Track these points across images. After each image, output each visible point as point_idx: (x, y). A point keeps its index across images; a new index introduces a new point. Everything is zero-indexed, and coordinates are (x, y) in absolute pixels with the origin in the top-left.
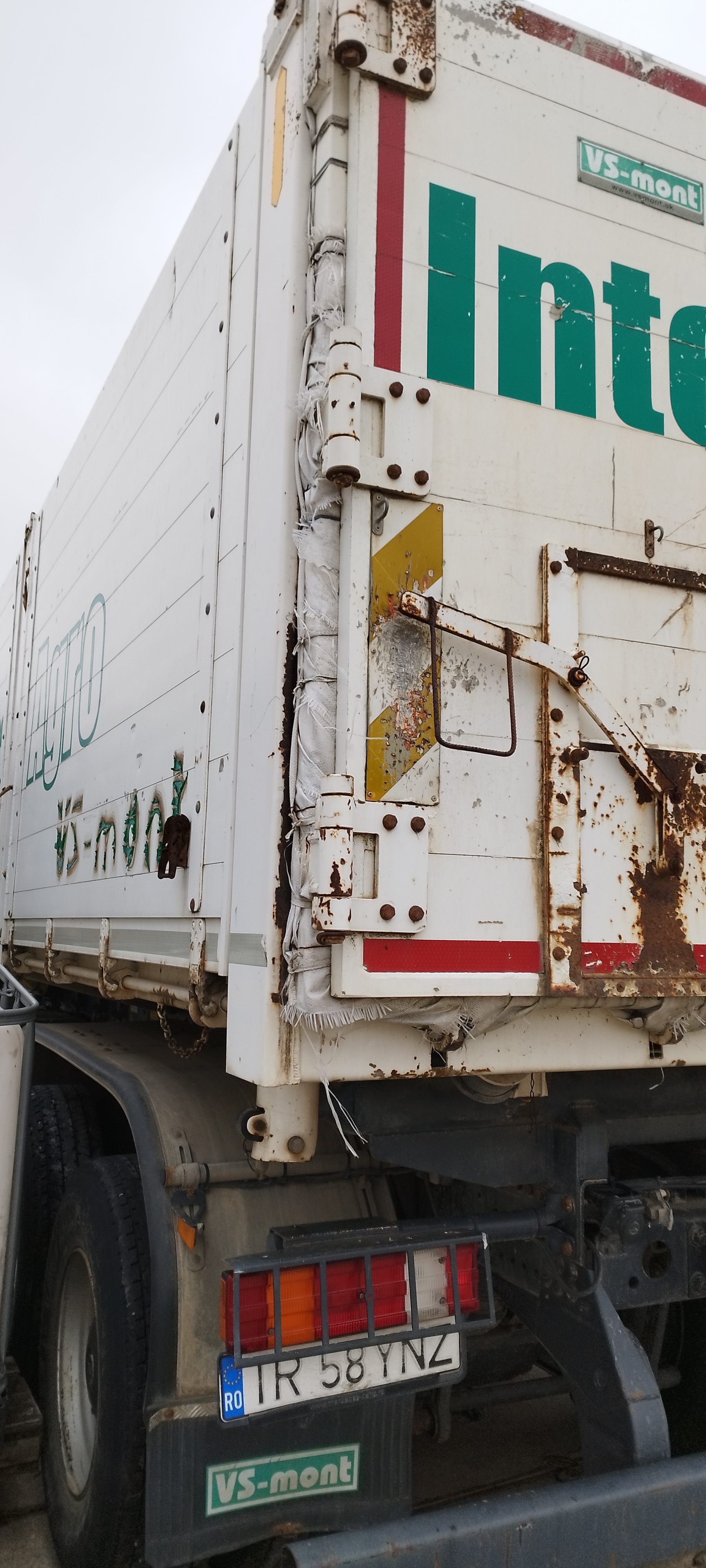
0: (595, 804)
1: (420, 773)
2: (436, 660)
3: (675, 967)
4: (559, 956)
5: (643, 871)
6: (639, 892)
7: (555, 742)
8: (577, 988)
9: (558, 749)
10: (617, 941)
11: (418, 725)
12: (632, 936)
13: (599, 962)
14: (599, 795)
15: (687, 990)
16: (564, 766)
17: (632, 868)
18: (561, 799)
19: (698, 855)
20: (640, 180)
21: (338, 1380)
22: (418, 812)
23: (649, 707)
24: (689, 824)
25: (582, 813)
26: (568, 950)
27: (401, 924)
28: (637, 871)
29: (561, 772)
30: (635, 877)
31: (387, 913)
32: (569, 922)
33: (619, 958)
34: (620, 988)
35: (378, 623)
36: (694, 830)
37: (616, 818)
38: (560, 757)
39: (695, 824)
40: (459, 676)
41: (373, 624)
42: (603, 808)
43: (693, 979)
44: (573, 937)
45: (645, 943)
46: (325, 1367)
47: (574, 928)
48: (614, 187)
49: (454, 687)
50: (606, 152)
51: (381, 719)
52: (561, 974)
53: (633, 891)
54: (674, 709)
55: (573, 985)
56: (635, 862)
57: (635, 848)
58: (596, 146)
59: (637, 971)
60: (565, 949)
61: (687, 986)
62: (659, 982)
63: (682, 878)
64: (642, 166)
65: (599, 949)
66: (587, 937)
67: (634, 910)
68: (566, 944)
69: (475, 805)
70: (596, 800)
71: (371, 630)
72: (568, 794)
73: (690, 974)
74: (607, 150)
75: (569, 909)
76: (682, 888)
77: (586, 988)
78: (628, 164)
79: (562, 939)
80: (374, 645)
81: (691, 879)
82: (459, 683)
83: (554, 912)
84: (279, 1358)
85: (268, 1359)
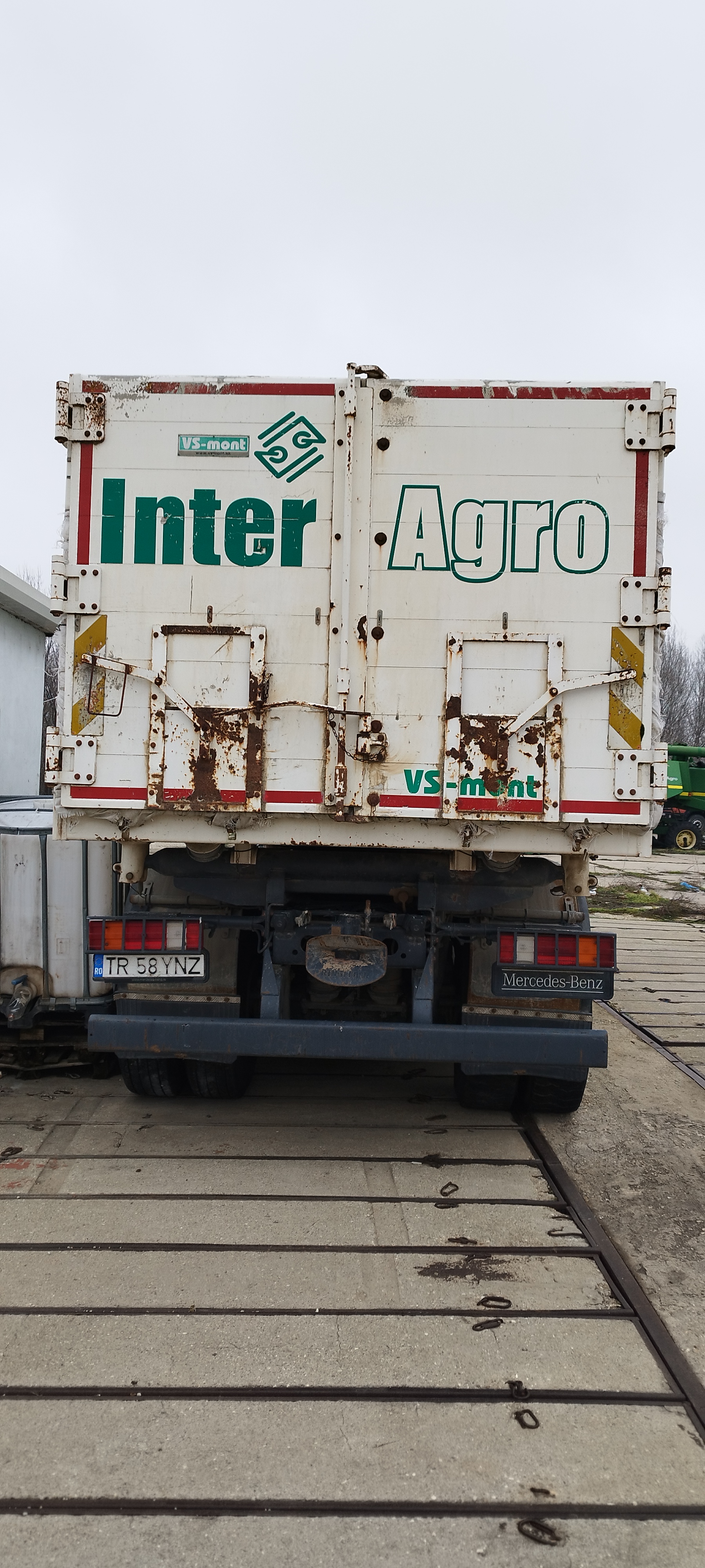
0: (173, 733)
1: (95, 723)
2: (104, 678)
3: (211, 800)
4: (152, 793)
5: (196, 759)
6: (193, 768)
7: (153, 708)
8: (160, 806)
9: (155, 711)
10: (182, 788)
11: (94, 704)
12: (189, 786)
13: (172, 796)
14: (175, 729)
15: (217, 809)
16: (157, 717)
17: (191, 759)
18: (155, 731)
19: (225, 753)
20: (213, 445)
21: (145, 971)
22: (92, 739)
23: (207, 689)
24: (222, 739)
25: (165, 737)
26: (156, 791)
27: (83, 781)
28: (193, 760)
29: (156, 720)
30: (192, 762)
31: (77, 777)
32: (157, 780)
33: (183, 795)
34: (182, 807)
35: (77, 666)
36: (224, 742)
37: (183, 738)
38: (156, 714)
39: (225, 739)
40: (113, 684)
41: (75, 666)
42: (177, 734)
43: (219, 804)
44: (159, 786)
45: (195, 789)
46: (139, 965)
47: (159, 783)
48: (197, 453)
49: (111, 688)
50: (193, 438)
51: (78, 703)
52: (152, 800)
53: (190, 768)
54: (220, 689)
55: (158, 805)
56: (193, 756)
57: (193, 750)
58: (187, 436)
59: (191, 801)
60: (155, 791)
61: (216, 807)
62: (201, 805)
63: (216, 763)
64: (214, 438)
65: (172, 791)
66: (166, 786)
67: (191, 776)
68: (155, 789)
69: (119, 735)
70: (174, 731)
71: (75, 669)
72: (158, 729)
73: (218, 802)
74: (193, 436)
75: (157, 775)
76: (216, 766)
77: (165, 806)
78: (205, 439)
79: (154, 787)
80: (76, 675)
81: (221, 763)
82: (113, 687)
83: (150, 776)
84: (119, 959)
85: (114, 958)
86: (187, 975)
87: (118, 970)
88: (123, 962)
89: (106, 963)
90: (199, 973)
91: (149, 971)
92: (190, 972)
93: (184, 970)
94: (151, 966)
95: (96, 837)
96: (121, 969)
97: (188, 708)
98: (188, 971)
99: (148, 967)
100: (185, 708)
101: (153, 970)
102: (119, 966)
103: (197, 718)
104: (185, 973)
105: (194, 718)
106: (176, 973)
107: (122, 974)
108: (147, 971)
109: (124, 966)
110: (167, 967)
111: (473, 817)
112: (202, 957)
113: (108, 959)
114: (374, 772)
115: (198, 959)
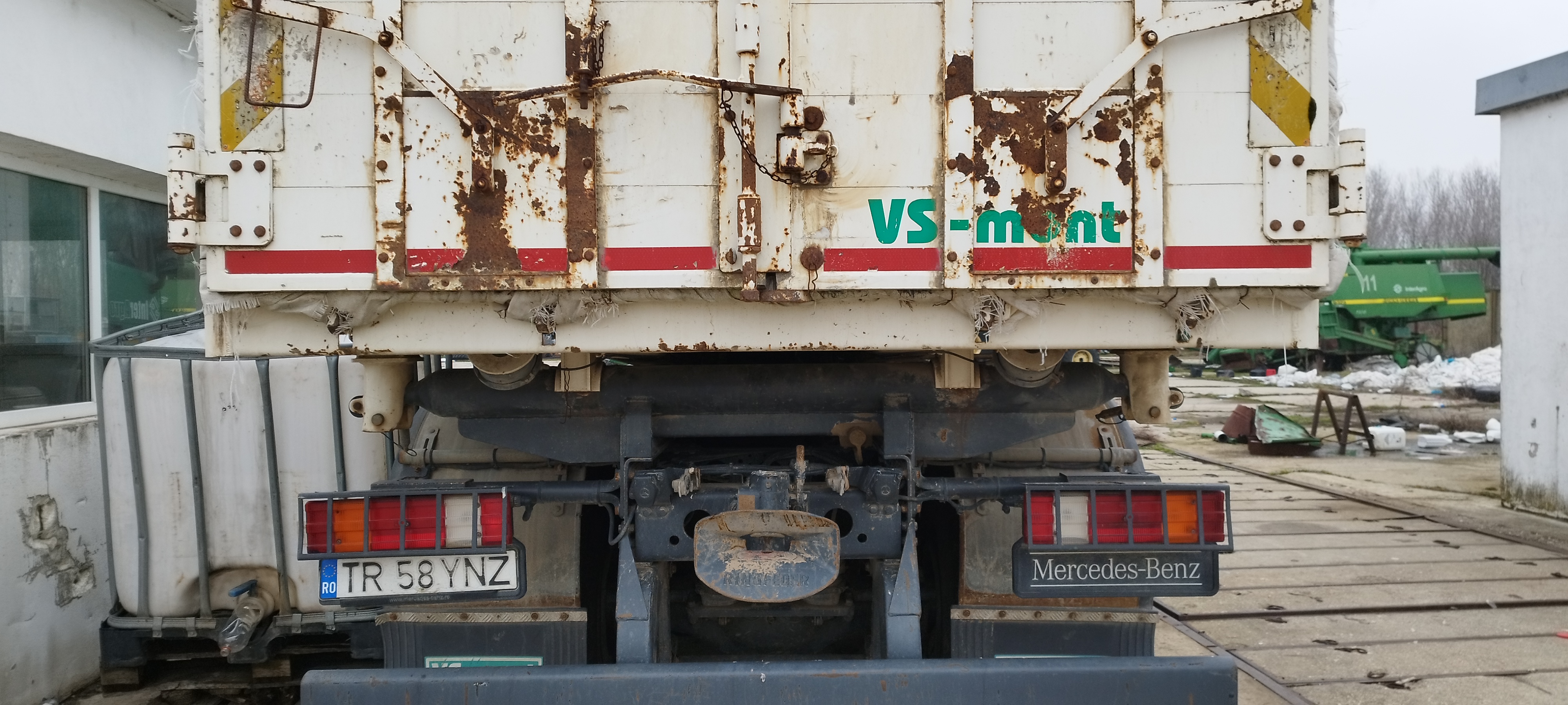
0: (421, 141)
1: (267, 126)
2: (282, 39)
3: (500, 267)
4: (384, 259)
5: (468, 191)
6: (463, 208)
7: (380, 94)
8: (401, 283)
9: (382, 99)
10: (442, 247)
11: (264, 91)
12: (456, 242)
13: (424, 264)
14: (425, 133)
15: (512, 285)
16: (387, 111)
17: (457, 190)
18: (385, 138)
19: (524, 176)
21: (411, 584)
22: (261, 157)
23: (483, 56)
24: (516, 150)
25: (405, 149)
26: (392, 255)
27: (248, 239)
28: (462, 192)
29: (385, 117)
30: (461, 197)
31: (236, 231)
32: (394, 234)
33: (444, 260)
34: (445, 283)
35: (226, 16)
36: (521, 156)
37: (440, 151)
38: (385, 106)
39: (522, 150)
40: (299, 50)
41: (223, 17)
42: (428, 142)
43: (516, 275)
44: (399, 245)
45: (468, 249)
46: (401, 574)
47: (397, 238)
49: (295, 57)
51: (232, 89)
52: (386, 273)
53: (458, 207)
54: (510, 55)
55: (397, 281)
56: (461, 185)
57: (460, 174)
59: (461, 270)
60: (389, 254)
61: (511, 281)
62: (482, 279)
63: (507, 196)
65: (423, 254)
66: (411, 244)
67: (459, 223)
68: (391, 250)
69: (316, 148)
70: (422, 137)
71: (222, 23)
72: (391, 134)
73: (514, 272)
75: (392, 223)
76: (507, 203)
77: (412, 283)
79: (387, 247)
80: (225, 34)
81: (516, 196)
82: (300, 55)
83: (380, 226)
84: (366, 565)
85: (357, 564)
86: (488, 587)
87: (364, 583)
88: (372, 570)
89: (342, 573)
90: (508, 583)
91: (420, 583)
92: (492, 582)
93: (482, 579)
94: (422, 575)
95: (290, 348)
96: (370, 582)
97: (446, 92)
98: (488, 579)
99: (416, 576)
100: (439, 91)
101: (426, 581)
102: (366, 576)
103: (465, 108)
104: (483, 583)
105: (459, 109)
106: (467, 585)
107: (372, 591)
108: (416, 584)
109: (374, 577)
110: (451, 576)
111: (1002, 284)
112: (512, 555)
113: (345, 565)
114: (811, 207)
115: (506, 559)
